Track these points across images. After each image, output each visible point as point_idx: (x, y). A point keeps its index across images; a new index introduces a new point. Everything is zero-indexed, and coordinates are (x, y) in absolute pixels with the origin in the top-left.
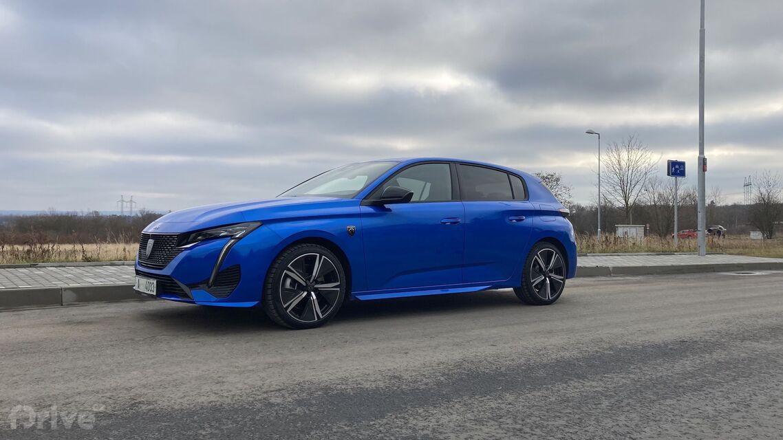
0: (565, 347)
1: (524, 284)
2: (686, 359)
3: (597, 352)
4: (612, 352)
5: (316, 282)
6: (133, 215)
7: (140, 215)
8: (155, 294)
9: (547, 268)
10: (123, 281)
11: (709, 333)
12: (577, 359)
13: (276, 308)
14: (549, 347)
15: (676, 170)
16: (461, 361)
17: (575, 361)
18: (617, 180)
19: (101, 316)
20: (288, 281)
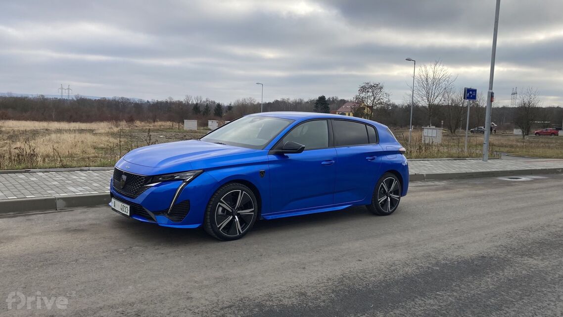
0: (407, 263)
1: (373, 202)
2: (487, 276)
3: (429, 268)
4: (438, 268)
5: (239, 209)
6: (70, 98)
7: (75, 99)
8: (128, 214)
9: (389, 190)
10: (95, 191)
11: (499, 249)
12: (417, 275)
13: (212, 228)
14: (397, 262)
15: (470, 95)
16: (342, 277)
17: (416, 278)
18: (424, 92)
19: (87, 222)
20: (220, 209)
